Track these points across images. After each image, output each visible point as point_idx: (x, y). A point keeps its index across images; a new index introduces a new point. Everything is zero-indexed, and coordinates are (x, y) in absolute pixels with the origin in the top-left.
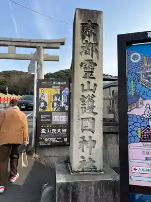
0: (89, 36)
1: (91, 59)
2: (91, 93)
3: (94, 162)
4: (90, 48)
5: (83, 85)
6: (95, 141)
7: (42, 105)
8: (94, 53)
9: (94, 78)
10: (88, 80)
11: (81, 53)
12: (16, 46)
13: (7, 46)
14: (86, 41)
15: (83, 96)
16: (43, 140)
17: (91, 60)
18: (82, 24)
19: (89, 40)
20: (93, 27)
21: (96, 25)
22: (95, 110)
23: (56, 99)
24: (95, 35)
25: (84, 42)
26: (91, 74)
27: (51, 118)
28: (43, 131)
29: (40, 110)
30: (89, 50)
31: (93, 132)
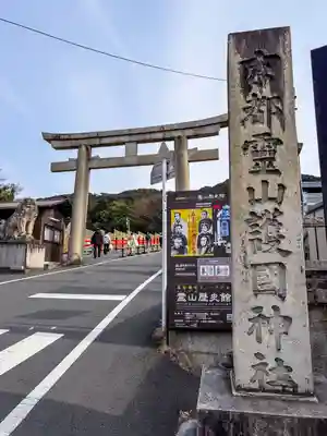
0: (260, 84)
1: (268, 130)
2: (270, 206)
3: (289, 369)
4: (264, 108)
5: (251, 190)
6: (288, 319)
7: (178, 242)
8: (274, 117)
9: (277, 172)
10: (263, 177)
11: (243, 122)
12: (138, 142)
13: (123, 143)
14: (254, 95)
15: (253, 213)
16: (182, 317)
17: (269, 134)
18: (242, 63)
19: (261, 92)
20: (268, 65)
21: (277, 57)
22: (284, 245)
23: (204, 229)
24: (271, 78)
25: (250, 98)
26: (271, 164)
28: (181, 297)
29: (174, 254)
30: (262, 112)
31: (283, 298)
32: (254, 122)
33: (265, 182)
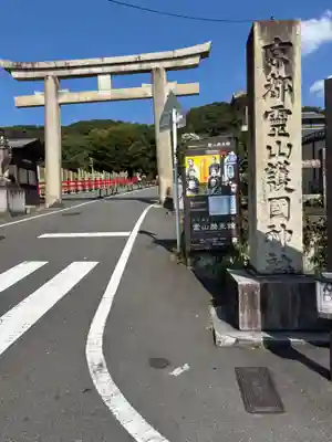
0: (278, 66)
1: (281, 103)
2: (282, 159)
3: (290, 261)
4: (279, 86)
5: (269, 147)
6: (290, 232)
7: (192, 184)
8: (286, 93)
9: (286, 135)
10: (277, 138)
11: (264, 96)
12: (112, 73)
13: (95, 74)
14: (273, 75)
15: (270, 164)
16: (199, 242)
17: (282, 106)
18: (265, 47)
19: (278, 73)
20: (284, 51)
21: (290, 44)
22: (290, 185)
23: (214, 173)
24: (286, 62)
25: (269, 77)
26: (283, 129)
27: (207, 206)
28: (196, 227)
29: (188, 194)
30: (277, 89)
31: (288, 218)
32: (273, 96)
33: (279, 143)
